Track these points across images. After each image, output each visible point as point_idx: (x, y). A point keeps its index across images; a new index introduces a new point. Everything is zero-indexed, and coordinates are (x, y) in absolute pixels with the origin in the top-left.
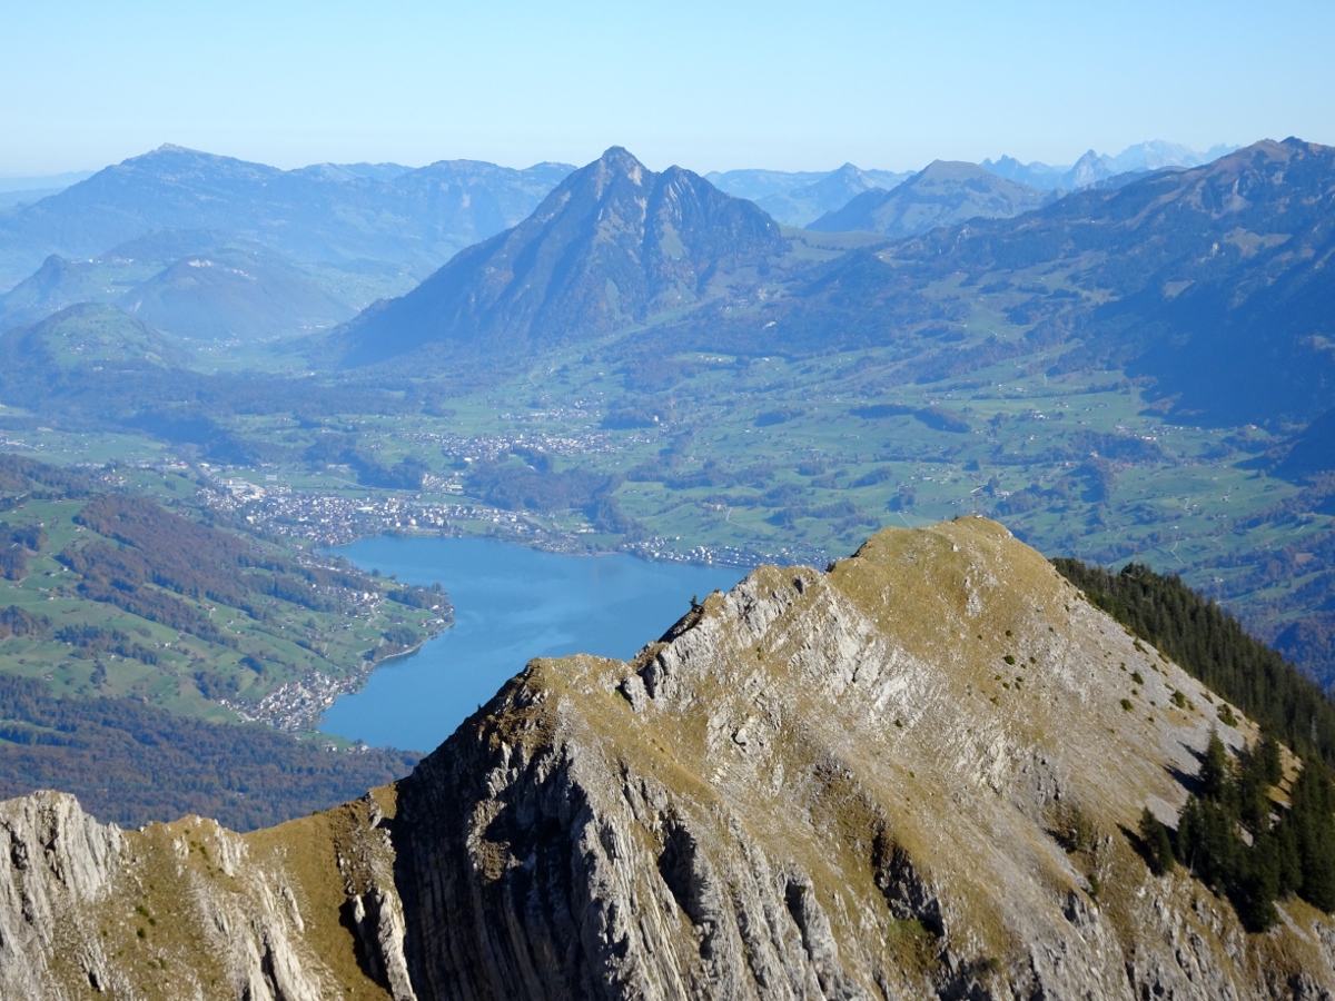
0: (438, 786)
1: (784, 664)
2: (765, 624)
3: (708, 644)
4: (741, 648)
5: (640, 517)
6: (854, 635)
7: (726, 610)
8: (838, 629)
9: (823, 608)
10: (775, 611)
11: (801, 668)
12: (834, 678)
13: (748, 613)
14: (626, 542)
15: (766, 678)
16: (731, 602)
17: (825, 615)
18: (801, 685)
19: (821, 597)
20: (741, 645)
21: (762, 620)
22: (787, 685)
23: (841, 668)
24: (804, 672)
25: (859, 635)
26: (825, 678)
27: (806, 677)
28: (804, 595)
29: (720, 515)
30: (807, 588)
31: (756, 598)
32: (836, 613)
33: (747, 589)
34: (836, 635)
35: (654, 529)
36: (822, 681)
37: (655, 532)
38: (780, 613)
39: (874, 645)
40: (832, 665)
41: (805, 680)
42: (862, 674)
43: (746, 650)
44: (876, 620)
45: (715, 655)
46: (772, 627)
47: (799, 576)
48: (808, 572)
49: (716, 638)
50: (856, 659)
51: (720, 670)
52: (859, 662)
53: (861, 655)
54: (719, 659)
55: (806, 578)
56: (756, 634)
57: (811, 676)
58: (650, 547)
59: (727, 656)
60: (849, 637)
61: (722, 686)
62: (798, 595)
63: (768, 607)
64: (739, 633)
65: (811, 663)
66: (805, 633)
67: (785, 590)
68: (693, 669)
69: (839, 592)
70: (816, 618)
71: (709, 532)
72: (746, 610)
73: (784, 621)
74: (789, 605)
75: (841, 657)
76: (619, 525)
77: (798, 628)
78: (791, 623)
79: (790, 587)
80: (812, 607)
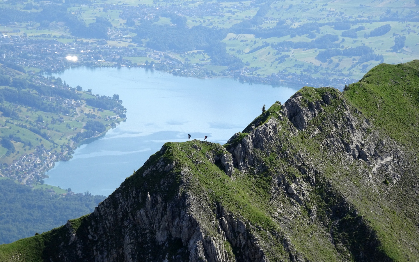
0: (110, 219)
1: (318, 146)
2: (306, 122)
3: (271, 134)
4: (292, 136)
5: (238, 55)
6: (360, 128)
7: (283, 113)
8: (350, 125)
9: (342, 112)
10: (312, 114)
11: (328, 148)
12: (348, 155)
13: (296, 115)
14: (230, 70)
15: (307, 154)
16: (285, 109)
17: (342, 117)
18: (328, 158)
19: (340, 106)
20: (292, 135)
21: (304, 120)
22: (319, 158)
23: (352, 148)
24: (330, 150)
25: (363, 128)
26: (343, 154)
27: (331, 154)
28: (330, 104)
29: (287, 53)
30: (331, 100)
31: (301, 107)
32: (349, 115)
33: (295, 101)
34: (349, 128)
35: (247, 62)
36: (340, 156)
37: (248, 64)
38: (315, 115)
39: (372, 135)
40: (346, 146)
41: (330, 156)
42: (364, 152)
43: (295, 137)
44: (374, 120)
45: (276, 140)
46: (310, 124)
47: (327, 94)
48: (333, 91)
49: (276, 131)
50: (361, 143)
51: (279, 150)
52: (363, 145)
53: (364, 141)
54: (278, 143)
55: (331, 94)
56: (301, 128)
57: (333, 153)
58: (244, 73)
59: (283, 141)
60: (357, 130)
61: (280, 159)
62: (327, 105)
63: (308, 112)
64: (291, 127)
65: (334, 145)
66: (330, 127)
67: (318, 102)
68: (262, 149)
69: (351, 103)
70: (337, 119)
71: (280, 64)
72: (294, 114)
73: (318, 120)
74: (321, 111)
75: (352, 142)
76: (226, 60)
77: (326, 125)
78: (322, 122)
79: (321, 100)
80: (335, 112)
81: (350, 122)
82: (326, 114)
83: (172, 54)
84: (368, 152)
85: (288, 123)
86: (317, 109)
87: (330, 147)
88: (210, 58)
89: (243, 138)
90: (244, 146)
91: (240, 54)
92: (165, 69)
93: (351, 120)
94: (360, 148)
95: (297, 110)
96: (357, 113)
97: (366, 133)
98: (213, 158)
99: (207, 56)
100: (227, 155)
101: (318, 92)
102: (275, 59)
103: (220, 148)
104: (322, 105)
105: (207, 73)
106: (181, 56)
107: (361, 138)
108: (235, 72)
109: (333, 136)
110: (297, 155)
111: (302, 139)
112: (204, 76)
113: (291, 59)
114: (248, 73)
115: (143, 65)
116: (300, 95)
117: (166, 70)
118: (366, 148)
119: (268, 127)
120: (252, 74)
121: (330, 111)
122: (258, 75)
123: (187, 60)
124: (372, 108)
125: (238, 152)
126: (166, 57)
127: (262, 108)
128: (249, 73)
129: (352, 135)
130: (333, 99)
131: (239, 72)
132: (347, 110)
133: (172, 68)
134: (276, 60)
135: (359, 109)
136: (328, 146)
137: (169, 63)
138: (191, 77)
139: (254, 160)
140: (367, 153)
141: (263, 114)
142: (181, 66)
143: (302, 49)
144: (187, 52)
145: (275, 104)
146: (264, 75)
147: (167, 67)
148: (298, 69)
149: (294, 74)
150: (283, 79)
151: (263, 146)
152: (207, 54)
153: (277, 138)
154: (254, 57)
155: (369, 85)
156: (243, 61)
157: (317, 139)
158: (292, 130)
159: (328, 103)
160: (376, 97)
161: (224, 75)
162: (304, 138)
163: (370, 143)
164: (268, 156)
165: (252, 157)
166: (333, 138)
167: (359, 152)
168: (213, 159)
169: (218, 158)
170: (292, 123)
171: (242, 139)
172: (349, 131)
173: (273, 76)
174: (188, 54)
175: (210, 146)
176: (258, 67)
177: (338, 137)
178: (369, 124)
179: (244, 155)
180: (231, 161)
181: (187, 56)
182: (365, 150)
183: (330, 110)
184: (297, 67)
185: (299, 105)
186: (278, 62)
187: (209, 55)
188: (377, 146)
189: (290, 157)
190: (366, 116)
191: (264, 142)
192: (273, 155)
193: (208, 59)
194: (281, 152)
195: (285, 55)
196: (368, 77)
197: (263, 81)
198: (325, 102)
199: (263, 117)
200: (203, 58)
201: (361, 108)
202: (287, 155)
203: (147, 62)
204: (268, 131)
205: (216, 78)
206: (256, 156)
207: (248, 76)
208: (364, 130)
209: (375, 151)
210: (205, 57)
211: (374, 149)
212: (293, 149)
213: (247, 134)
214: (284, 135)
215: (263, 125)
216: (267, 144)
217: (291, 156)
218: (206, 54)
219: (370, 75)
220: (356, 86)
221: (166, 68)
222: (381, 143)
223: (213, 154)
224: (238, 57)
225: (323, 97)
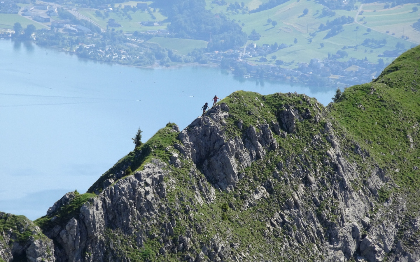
1: (261, 227)
2: (236, 172)
3: (149, 197)
4: (198, 203)
5: (234, 14)
6: (362, 189)
7: (180, 151)
8: (339, 180)
9: (321, 151)
10: (251, 155)
11: (284, 233)
12: (331, 248)
13: (214, 155)
14: (212, 50)
15: (232, 246)
16: (187, 141)
17: (322, 161)
18: (282, 256)
19: (317, 137)
20: (200, 200)
21: (231, 167)
22: (261, 255)
23: (340, 234)
24: (288, 238)
25: (370, 189)
26: (318, 247)
27: (290, 245)
28: (294, 133)
29: (347, 14)
30: (298, 123)
31: (225, 137)
32: (338, 159)
33: (212, 123)
34: (336, 188)
35: (254, 32)
36: (313, 251)
37: (255, 36)
38: (258, 157)
39: (390, 204)
40: (328, 229)
41: (288, 250)
42: (369, 243)
43: (206, 206)
44: (397, 170)
45: (159, 211)
46: (246, 176)
47: (288, 108)
48: (302, 102)
49: (163, 190)
50: (363, 223)
51: (167, 233)
52: (367, 227)
53: (371, 218)
54: (166, 217)
55: (298, 109)
56: (222, 184)
57: (296, 244)
58: (245, 57)
59: (177, 214)
60: (355, 193)
61: (167, 254)
62: (286, 134)
63: (241, 149)
64: (198, 183)
65: (299, 226)
66: (292, 184)
67: (267, 126)
68: (127, 230)
69: (345, 130)
70: (309, 166)
71: (331, 38)
72: (209, 152)
73: (263, 168)
74: (272, 147)
75: (342, 220)
76: (203, 26)
77: (282, 178)
78: (273, 172)
79: (275, 122)
80: (305, 150)
81: (339, 173)
82: (284, 154)
83: (77, 10)
84: (378, 244)
85: (193, 172)
86: (264, 143)
87: (289, 230)
88: (165, 21)
89: (83, 205)
90: (84, 223)
91: (238, 13)
92: (61, 43)
93: (341, 169)
94: (360, 234)
95: (214, 143)
96: (358, 153)
97: (376, 199)
98: (8, 247)
99: (159, 17)
100: (41, 243)
101: (269, 103)
102: (318, 26)
103: (27, 226)
104: (276, 133)
105: (159, 56)
106: (98, 14)
107: (364, 211)
108: (225, 56)
109: (297, 206)
110: (208, 245)
111: (225, 210)
112: (151, 64)
113: (357, 28)
114: (255, 59)
115: (9, 34)
116: (224, 109)
117: (64, 45)
118: (374, 234)
119: (142, 181)
120: (263, 60)
121: (295, 148)
122: (279, 63)
123: (112, 23)
124: (396, 142)
125: (70, 236)
126: (63, 15)
127: (134, 137)
128: (259, 58)
129: (343, 203)
130: (301, 122)
131: (232, 56)
132: (334, 148)
133: (77, 42)
134: (322, 28)
135: (363, 145)
136: (284, 228)
137: (69, 30)
138: (120, 63)
139: (105, 256)
140: (376, 246)
141: (136, 150)
142: (98, 36)
143: (383, 4)
144: (112, 6)
145: (164, 129)
146: (292, 62)
147: (64, 39)
148: (371, 51)
149: (362, 63)
150: (336, 73)
151: (127, 224)
152: (160, 11)
153: (163, 206)
154: (269, 21)
155: (392, 91)
156: (244, 30)
157: (259, 211)
158: (200, 189)
159: (290, 129)
160: (405, 119)
161: (198, 60)
162: (229, 208)
163: (385, 222)
164: (140, 246)
165: (101, 248)
166: (296, 210)
167: (359, 244)
168: (7, 251)
169: (20, 249)
170: (204, 172)
171: (80, 207)
172: (335, 195)
173: (313, 65)
174: (115, 11)
175: (3, 220)
176: (279, 44)
177: (310, 209)
178: (385, 180)
179: (83, 244)
180: (50, 256)
181: (112, 16)
182: (371, 238)
183: (293, 144)
184: (371, 46)
185: (221, 133)
186: (325, 33)
187: (164, 14)
188: (402, 230)
189: (191, 250)
190: (379, 161)
191: (132, 214)
192: (152, 245)
193: (161, 23)
194: (170, 239)
195: (343, 18)
196: (392, 71)
197: (289, 78)
198: (282, 128)
199: (134, 158)
200: (151, 20)
201: (369, 142)
202: (185, 247)
203: (17, 27)
204: (143, 190)
205: (180, 67)
206: (111, 246)
207: (255, 64)
208: (373, 192)
209: (396, 242)
210: (154, 18)
211: (393, 237)
212: (200, 233)
213: (91, 196)
214: (181, 199)
215: (132, 177)
216: (139, 219)
217: (194, 248)
218: (157, 10)
219: (397, 68)
220: (359, 92)
221: (63, 41)
222: (410, 223)
223: (8, 240)
224: (232, 19)
225: (279, 115)
